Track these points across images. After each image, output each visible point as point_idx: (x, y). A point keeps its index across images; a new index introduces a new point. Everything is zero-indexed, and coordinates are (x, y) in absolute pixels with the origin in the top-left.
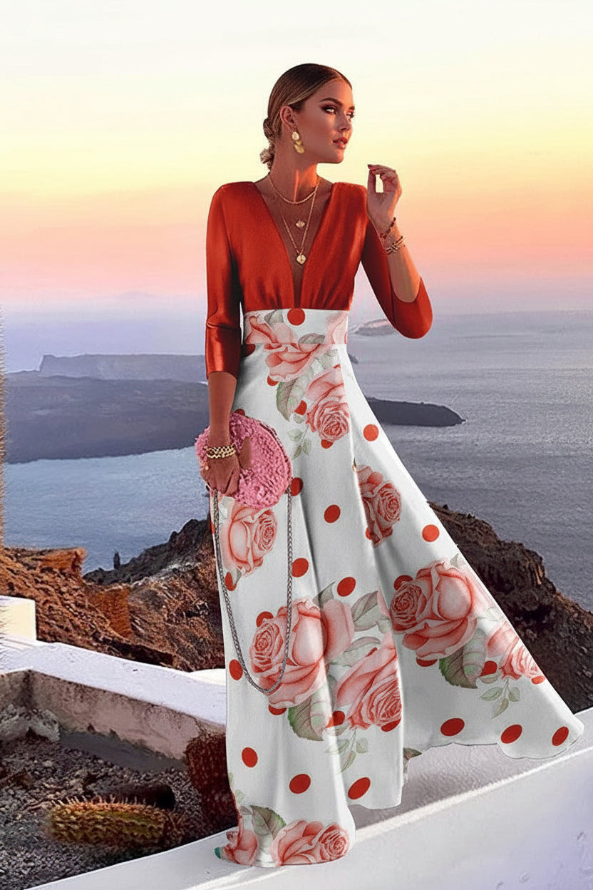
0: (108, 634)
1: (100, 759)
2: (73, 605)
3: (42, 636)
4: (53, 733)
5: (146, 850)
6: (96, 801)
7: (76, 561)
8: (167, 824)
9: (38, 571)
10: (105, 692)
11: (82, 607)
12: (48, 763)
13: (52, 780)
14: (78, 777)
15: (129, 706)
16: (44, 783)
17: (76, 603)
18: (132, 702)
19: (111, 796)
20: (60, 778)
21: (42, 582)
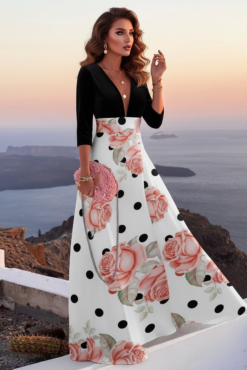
0: (36, 264)
1: (32, 317)
2: (21, 252)
3: (7, 265)
4: (12, 307)
5: (52, 356)
6: (31, 335)
7: (22, 233)
8: (62, 345)
9: (5, 237)
10: (34, 289)
11: (25, 253)
12: (10, 319)
13: (11, 326)
14: (23, 325)
15: (45, 295)
16: (8, 328)
17: (22, 251)
18: (46, 294)
19: (37, 333)
20: (15, 326)
21: (8, 242)
